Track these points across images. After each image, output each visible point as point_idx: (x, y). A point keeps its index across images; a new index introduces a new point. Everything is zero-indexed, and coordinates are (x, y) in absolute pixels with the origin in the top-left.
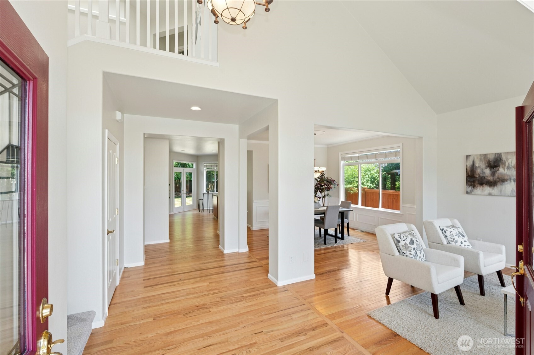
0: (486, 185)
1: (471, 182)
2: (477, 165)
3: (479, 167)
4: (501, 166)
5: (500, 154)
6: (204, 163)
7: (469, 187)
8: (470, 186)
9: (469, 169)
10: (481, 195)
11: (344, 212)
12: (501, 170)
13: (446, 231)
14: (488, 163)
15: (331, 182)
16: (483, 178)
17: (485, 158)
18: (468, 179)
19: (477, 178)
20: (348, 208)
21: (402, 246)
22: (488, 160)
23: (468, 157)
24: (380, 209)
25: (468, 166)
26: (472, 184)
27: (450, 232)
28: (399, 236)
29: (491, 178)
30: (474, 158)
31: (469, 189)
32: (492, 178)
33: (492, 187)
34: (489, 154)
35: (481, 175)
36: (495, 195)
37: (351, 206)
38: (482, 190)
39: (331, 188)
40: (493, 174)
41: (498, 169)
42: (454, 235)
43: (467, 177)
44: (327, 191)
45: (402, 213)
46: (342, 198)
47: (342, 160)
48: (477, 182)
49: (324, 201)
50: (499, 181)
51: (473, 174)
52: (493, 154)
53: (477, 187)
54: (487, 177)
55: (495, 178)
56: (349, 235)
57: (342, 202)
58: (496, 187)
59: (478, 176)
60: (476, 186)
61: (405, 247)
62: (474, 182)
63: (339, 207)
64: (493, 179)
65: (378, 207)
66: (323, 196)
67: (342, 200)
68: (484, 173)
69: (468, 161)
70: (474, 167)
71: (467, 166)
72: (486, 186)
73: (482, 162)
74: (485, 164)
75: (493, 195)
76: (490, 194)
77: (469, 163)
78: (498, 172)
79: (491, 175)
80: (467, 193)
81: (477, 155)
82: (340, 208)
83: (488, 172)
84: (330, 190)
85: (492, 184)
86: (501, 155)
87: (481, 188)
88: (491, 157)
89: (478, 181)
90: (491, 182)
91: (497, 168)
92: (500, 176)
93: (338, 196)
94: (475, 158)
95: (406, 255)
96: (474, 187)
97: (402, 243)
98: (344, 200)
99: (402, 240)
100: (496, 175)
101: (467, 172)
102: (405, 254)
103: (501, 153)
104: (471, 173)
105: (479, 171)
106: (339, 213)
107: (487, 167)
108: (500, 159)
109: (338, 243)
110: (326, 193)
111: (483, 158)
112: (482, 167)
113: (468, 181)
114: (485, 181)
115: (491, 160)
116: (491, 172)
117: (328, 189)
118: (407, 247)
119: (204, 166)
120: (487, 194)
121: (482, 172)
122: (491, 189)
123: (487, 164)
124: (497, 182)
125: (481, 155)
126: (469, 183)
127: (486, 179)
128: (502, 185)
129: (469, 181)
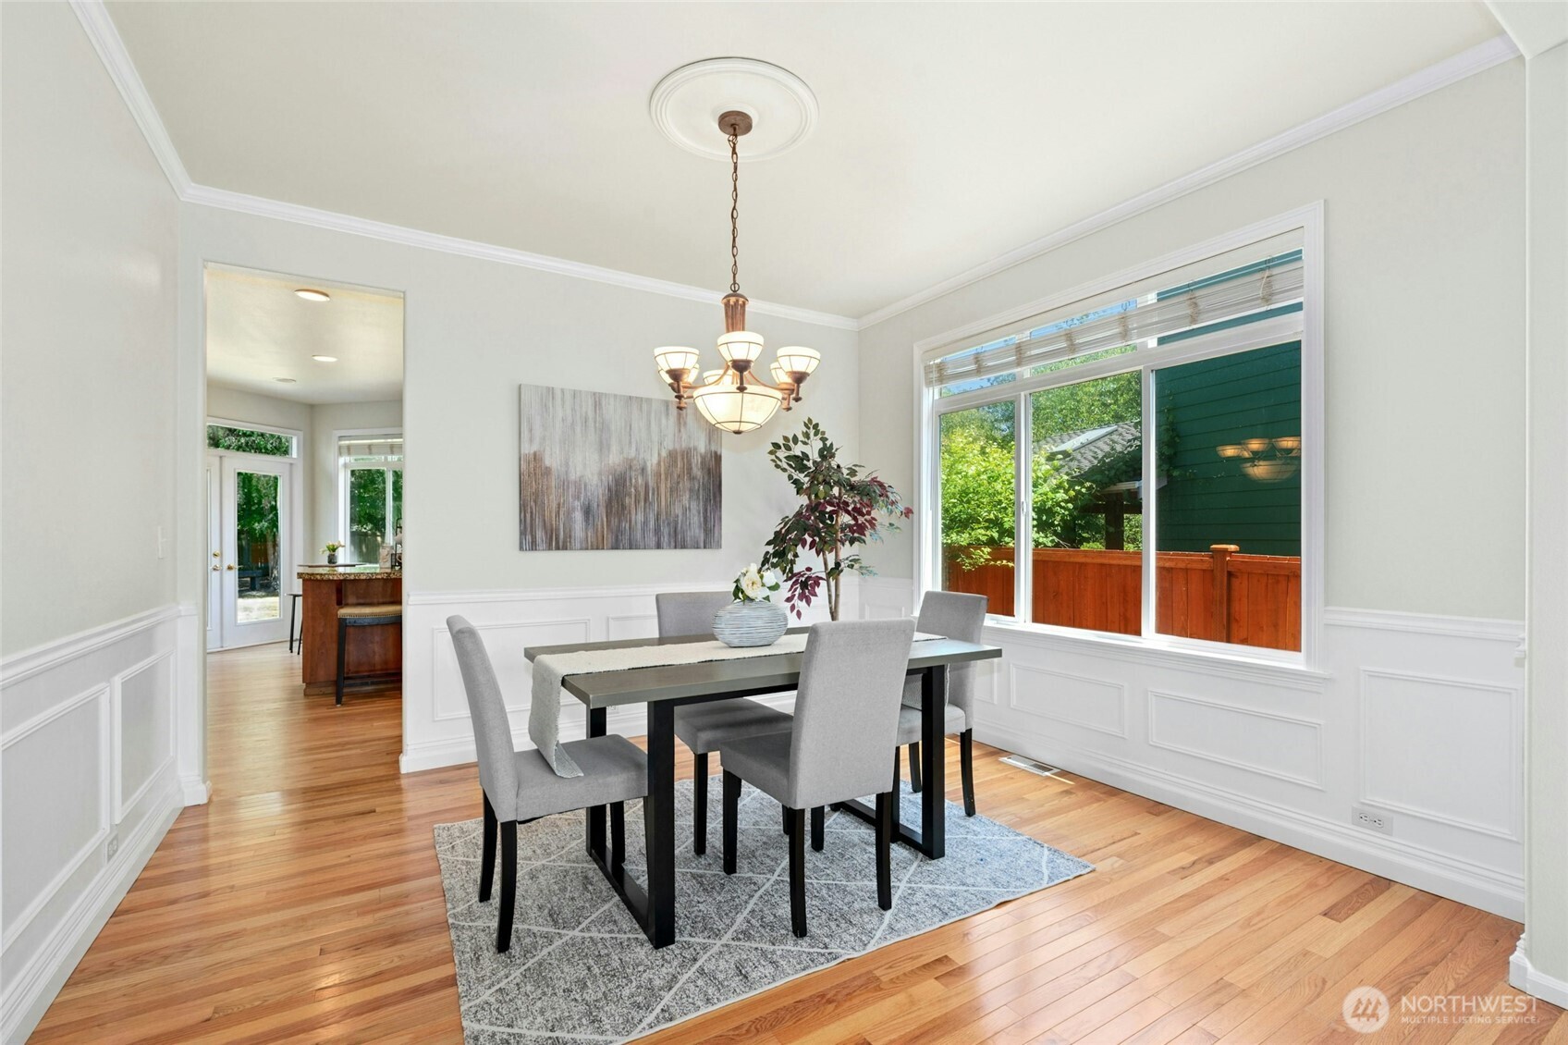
6: (341, 438)
11: (942, 669)
15: (870, 493)
20: (965, 636)
24: (1151, 637)
37: (985, 624)
39: (873, 526)
44: (852, 543)
46: (931, 577)
47: (929, 383)
49: (837, 596)
56: (970, 810)
57: (929, 596)
63: (902, 632)
65: (1138, 632)
66: (831, 565)
67: (930, 589)
82: (918, 636)
84: (867, 538)
93: (910, 570)
98: (939, 589)
106: (910, 672)
109: (904, 899)
110: (846, 551)
117: (857, 533)
119: (340, 448)
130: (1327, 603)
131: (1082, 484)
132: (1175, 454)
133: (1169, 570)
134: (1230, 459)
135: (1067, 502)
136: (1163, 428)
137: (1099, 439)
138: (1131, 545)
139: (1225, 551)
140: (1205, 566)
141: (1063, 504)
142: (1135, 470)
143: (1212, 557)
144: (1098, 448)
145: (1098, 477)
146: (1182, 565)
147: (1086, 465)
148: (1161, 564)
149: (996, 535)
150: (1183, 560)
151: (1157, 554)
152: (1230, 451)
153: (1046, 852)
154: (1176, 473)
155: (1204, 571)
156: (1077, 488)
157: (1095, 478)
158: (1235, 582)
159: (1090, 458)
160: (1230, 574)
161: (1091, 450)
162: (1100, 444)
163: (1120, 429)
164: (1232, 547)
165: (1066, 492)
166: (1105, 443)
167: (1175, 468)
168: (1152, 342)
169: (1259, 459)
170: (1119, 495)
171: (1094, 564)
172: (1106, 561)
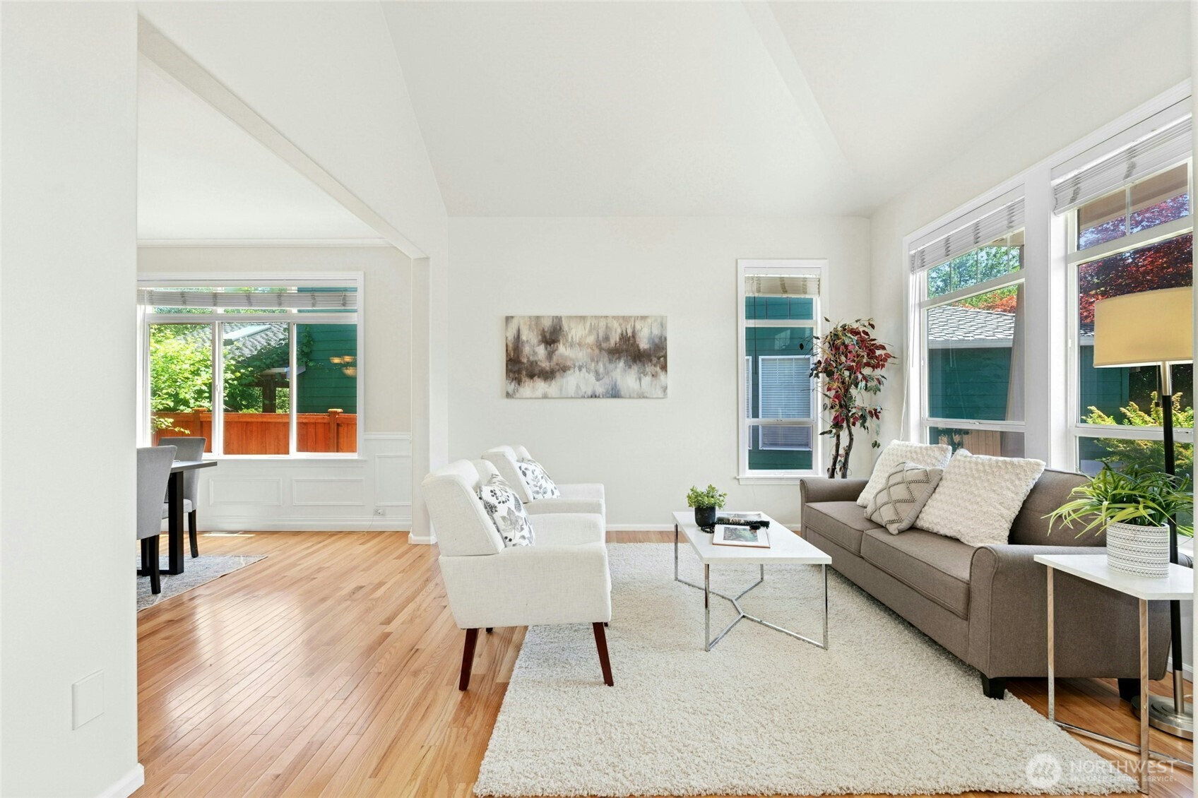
0: (539, 377)
1: (514, 372)
2: (524, 338)
3: (527, 341)
4: (561, 341)
5: (559, 319)
7: (510, 383)
8: (513, 380)
9: (510, 345)
10: (531, 398)
11: (182, 473)
12: (562, 350)
13: (527, 472)
14: (541, 334)
16: (535, 364)
17: (537, 324)
18: (510, 367)
19: (523, 363)
21: (504, 518)
22: (542, 329)
23: (508, 319)
24: (294, 453)
25: (509, 338)
26: (517, 375)
27: (533, 473)
28: (492, 491)
29: (545, 365)
30: (519, 323)
31: (512, 387)
32: (548, 364)
33: (548, 382)
34: (543, 317)
35: (531, 358)
36: (554, 397)
38: (533, 387)
40: (550, 355)
41: (557, 347)
42: (540, 477)
43: (507, 361)
45: (361, 458)
48: (524, 373)
50: (558, 370)
51: (518, 357)
52: (549, 317)
53: (524, 383)
54: (541, 361)
55: (552, 364)
56: (195, 554)
58: (553, 381)
59: (525, 360)
60: (523, 379)
61: (509, 522)
62: (519, 372)
64: (550, 366)
65: (287, 452)
68: (535, 353)
69: (509, 329)
70: (519, 342)
71: (507, 338)
72: (539, 380)
73: (533, 332)
74: (538, 337)
75: (550, 396)
76: (545, 397)
77: (511, 334)
78: (556, 352)
79: (547, 358)
80: (508, 395)
81: (523, 317)
83: (541, 351)
85: (548, 375)
86: (562, 321)
87: (531, 383)
88: (547, 324)
89: (527, 369)
90: (547, 372)
91: (556, 345)
92: (560, 361)
94: (522, 323)
95: (513, 542)
96: (519, 382)
97: (502, 510)
99: (499, 503)
100: (555, 358)
101: (507, 350)
102: (510, 540)
103: (561, 317)
104: (514, 353)
105: (527, 350)
107: (540, 342)
108: (561, 328)
111: (533, 323)
112: (532, 343)
113: (508, 371)
114: (537, 371)
115: (546, 330)
116: (546, 353)
118: (513, 518)
120: (541, 396)
121: (532, 353)
122: (547, 386)
123: (540, 337)
124: (556, 372)
125: (530, 317)
126: (511, 375)
127: (539, 366)
128: (562, 377)
129: (511, 371)
130: (365, 431)
131: (246, 368)
132: (311, 352)
133: (305, 424)
134: (336, 364)
135: (233, 380)
136: (303, 334)
137: (256, 333)
138: (280, 410)
139: (336, 413)
140: (325, 421)
141: (230, 381)
142: (284, 360)
143: (329, 416)
144: (256, 340)
145: (258, 363)
146: (312, 421)
147: (247, 353)
148: (301, 421)
149: (172, 404)
150: (313, 418)
151: (297, 415)
152: (336, 360)
153: (242, 558)
154: (311, 364)
155: (325, 423)
156: (242, 371)
157: (255, 363)
158: (341, 429)
159: (250, 347)
160: (338, 425)
161: (250, 341)
162: (258, 337)
163: (273, 328)
164: (339, 410)
165: (233, 372)
166: (261, 337)
167: (311, 360)
168: (294, 311)
169: (350, 366)
170: (273, 376)
171: (258, 422)
172: (265, 420)
